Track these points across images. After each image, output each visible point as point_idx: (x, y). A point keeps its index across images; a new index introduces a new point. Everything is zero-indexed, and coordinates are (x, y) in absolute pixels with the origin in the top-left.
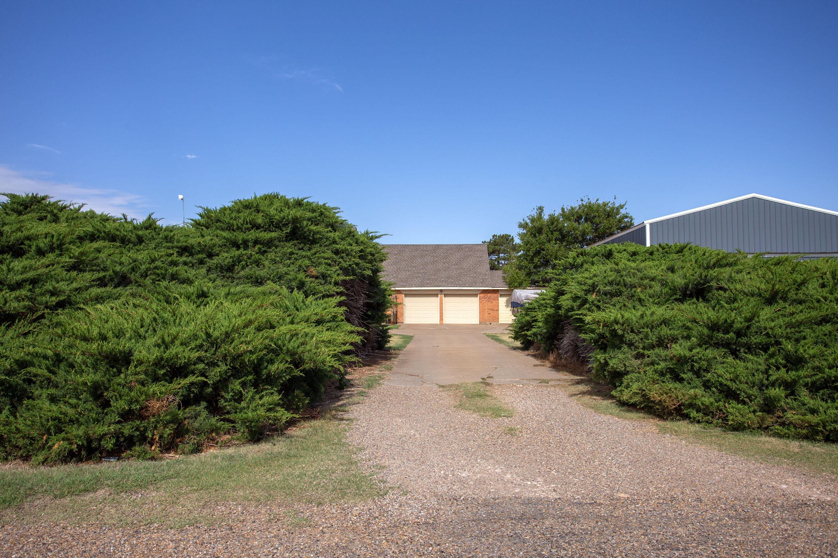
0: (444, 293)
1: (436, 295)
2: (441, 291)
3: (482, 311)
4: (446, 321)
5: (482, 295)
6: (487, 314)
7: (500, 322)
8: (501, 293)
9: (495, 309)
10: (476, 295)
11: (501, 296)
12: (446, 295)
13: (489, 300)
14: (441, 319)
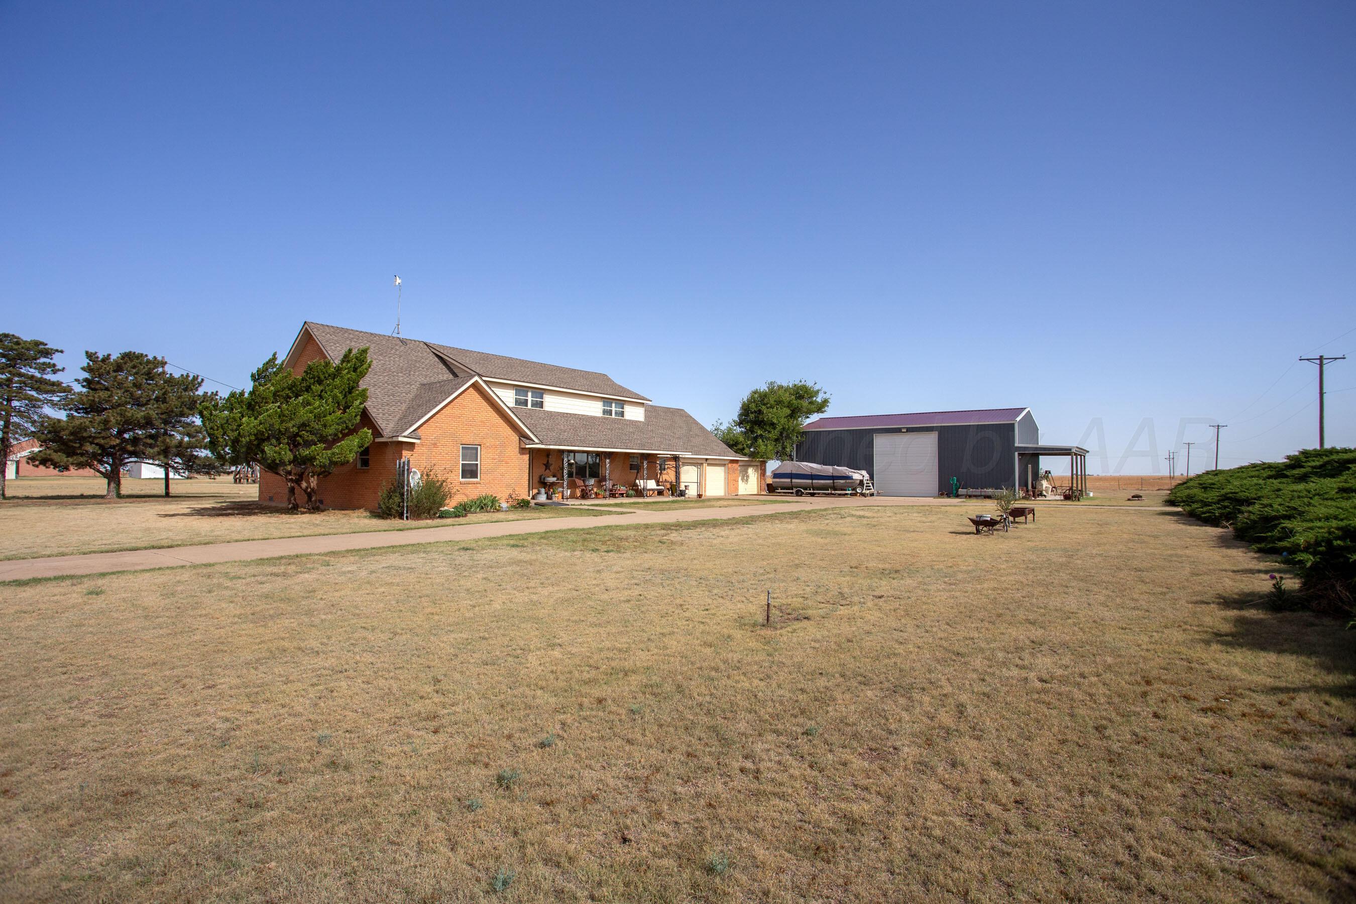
2: (707, 459)
3: (727, 481)
5: (727, 465)
6: (732, 485)
8: (736, 463)
9: (735, 479)
10: (724, 465)
11: (738, 465)
12: (709, 465)
13: (732, 470)
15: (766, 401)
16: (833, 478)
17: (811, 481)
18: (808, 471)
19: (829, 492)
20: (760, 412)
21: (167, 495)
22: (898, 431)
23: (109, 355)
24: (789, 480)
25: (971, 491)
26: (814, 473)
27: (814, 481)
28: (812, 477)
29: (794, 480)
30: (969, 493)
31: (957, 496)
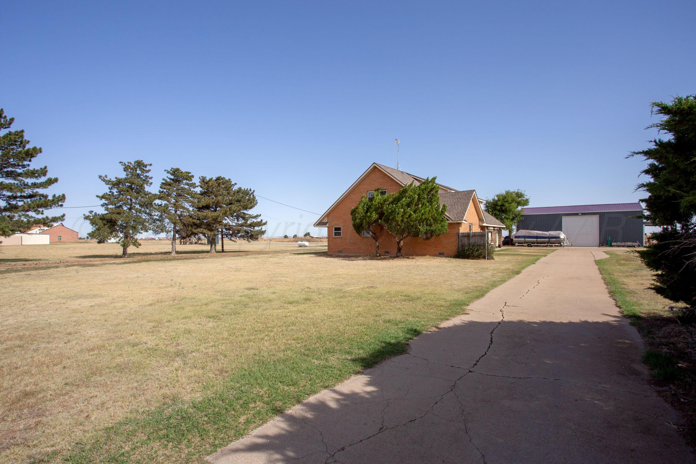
15: (506, 200)
16: (549, 238)
17: (536, 239)
18: (535, 235)
19: (546, 245)
20: (503, 205)
21: (223, 251)
22: (577, 214)
23: (212, 178)
24: (523, 239)
25: (619, 244)
26: (538, 235)
27: (538, 240)
28: (537, 237)
29: (526, 239)
30: (618, 245)
31: (611, 246)
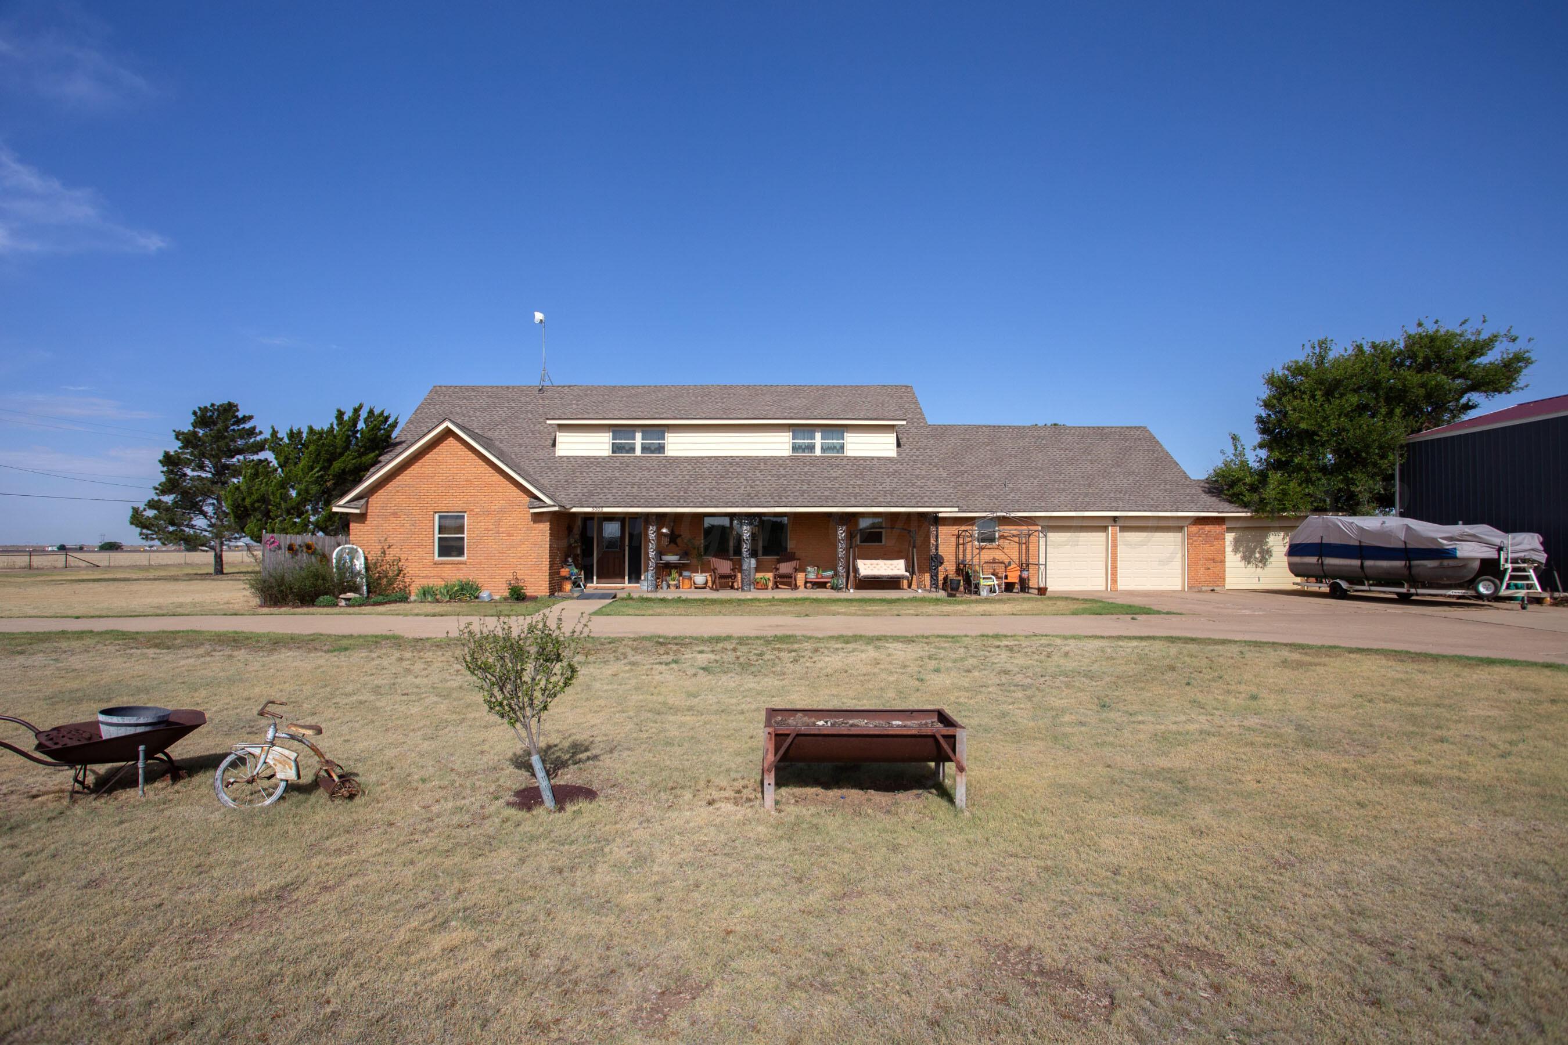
0: (1120, 523)
1: (1105, 529)
2: (1115, 518)
3: (1191, 564)
4: (1123, 585)
5: (1194, 529)
6: (1202, 571)
7: (1227, 587)
8: (1228, 525)
9: (1219, 559)
10: (1180, 529)
11: (1230, 530)
12: (1123, 529)
13: (1208, 539)
14: (1114, 581)
17: (1359, 562)
18: (1354, 539)
26: (1367, 541)
27: (1365, 562)
28: (1362, 551)
